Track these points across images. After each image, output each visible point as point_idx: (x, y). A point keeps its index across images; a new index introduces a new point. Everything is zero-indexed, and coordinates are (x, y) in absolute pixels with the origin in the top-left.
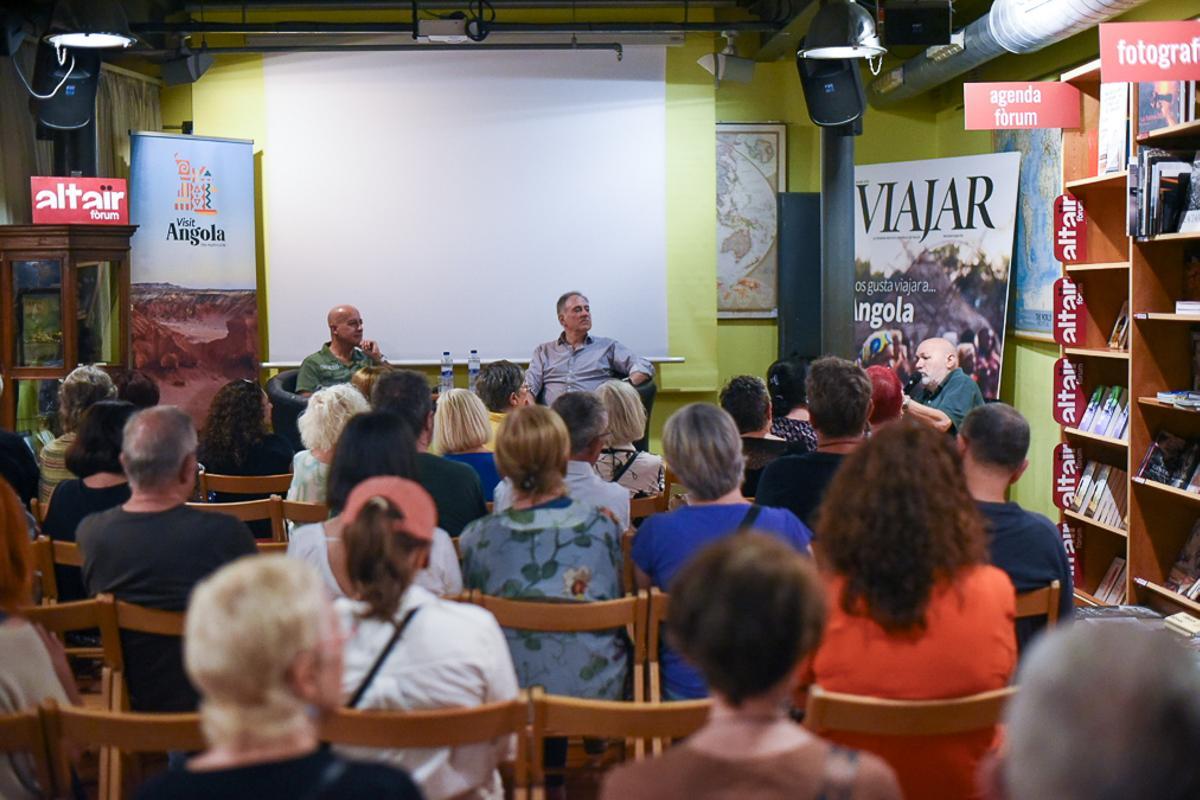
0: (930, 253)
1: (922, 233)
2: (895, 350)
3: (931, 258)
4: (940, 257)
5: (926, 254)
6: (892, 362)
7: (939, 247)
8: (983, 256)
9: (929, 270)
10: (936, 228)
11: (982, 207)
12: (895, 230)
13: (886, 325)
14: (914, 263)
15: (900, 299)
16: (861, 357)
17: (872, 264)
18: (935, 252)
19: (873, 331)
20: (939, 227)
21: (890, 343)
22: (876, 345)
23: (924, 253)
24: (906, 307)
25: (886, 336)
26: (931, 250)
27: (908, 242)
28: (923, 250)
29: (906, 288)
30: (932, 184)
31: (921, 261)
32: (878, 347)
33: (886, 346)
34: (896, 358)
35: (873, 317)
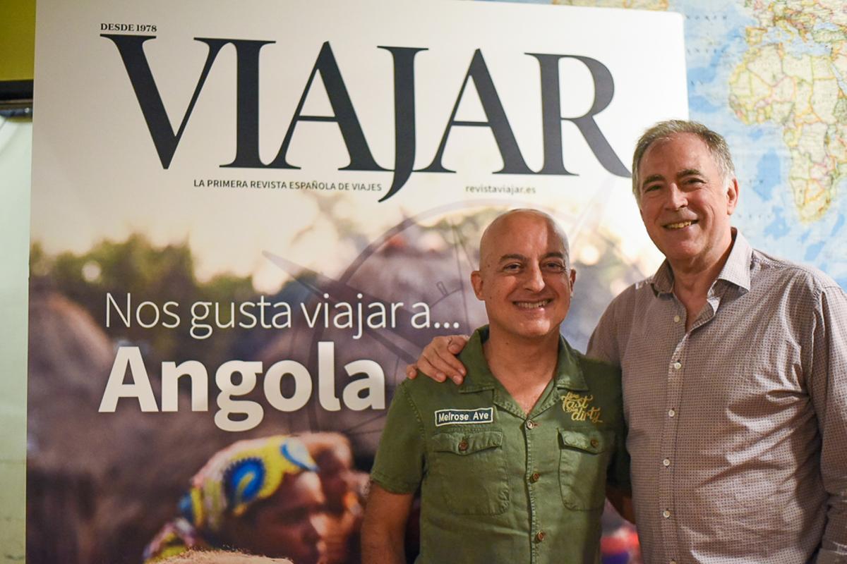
0: (425, 229)
1: (387, 179)
2: (325, 488)
3: (432, 241)
4: (463, 242)
5: (410, 230)
6: (320, 523)
7: (455, 215)
8: (611, 244)
9: (429, 274)
10: (436, 166)
11: (586, 125)
12: (280, 162)
13: (274, 421)
14: (368, 252)
15: (326, 350)
16: (189, 515)
17: (196, 248)
18: (442, 227)
19: (228, 439)
20: (445, 163)
21: (304, 469)
22: (248, 478)
23: (401, 227)
24: (352, 369)
25: (284, 451)
26: (429, 222)
27: (337, 198)
28: (396, 220)
29: (345, 317)
30: (404, 59)
31: (393, 248)
32: (259, 483)
33: (288, 480)
34: (334, 507)
35: (222, 400)
